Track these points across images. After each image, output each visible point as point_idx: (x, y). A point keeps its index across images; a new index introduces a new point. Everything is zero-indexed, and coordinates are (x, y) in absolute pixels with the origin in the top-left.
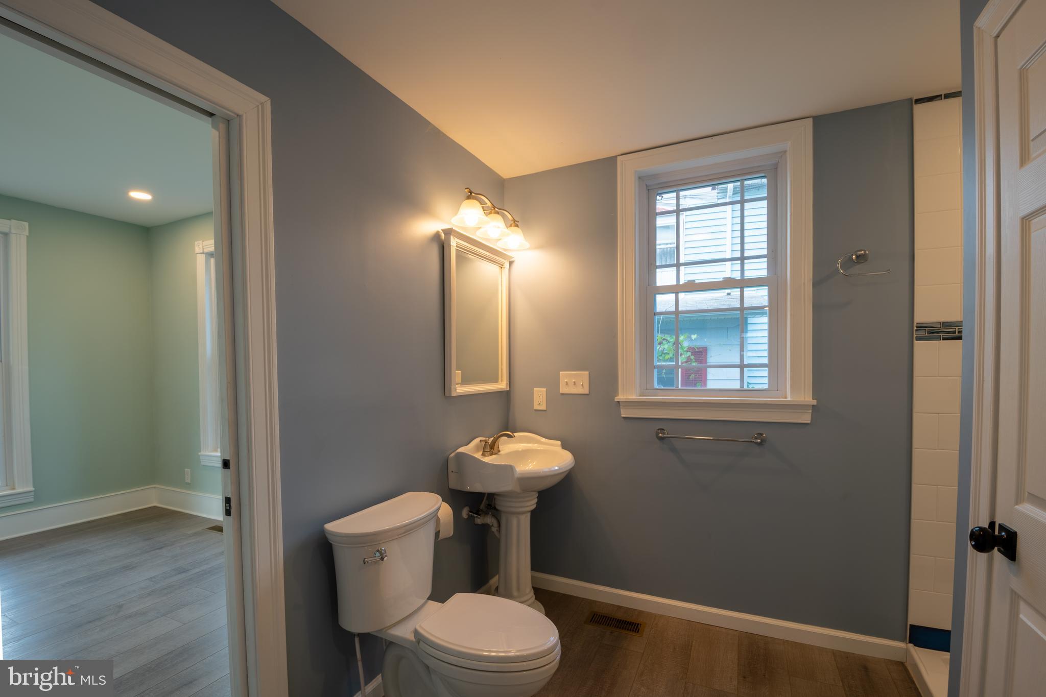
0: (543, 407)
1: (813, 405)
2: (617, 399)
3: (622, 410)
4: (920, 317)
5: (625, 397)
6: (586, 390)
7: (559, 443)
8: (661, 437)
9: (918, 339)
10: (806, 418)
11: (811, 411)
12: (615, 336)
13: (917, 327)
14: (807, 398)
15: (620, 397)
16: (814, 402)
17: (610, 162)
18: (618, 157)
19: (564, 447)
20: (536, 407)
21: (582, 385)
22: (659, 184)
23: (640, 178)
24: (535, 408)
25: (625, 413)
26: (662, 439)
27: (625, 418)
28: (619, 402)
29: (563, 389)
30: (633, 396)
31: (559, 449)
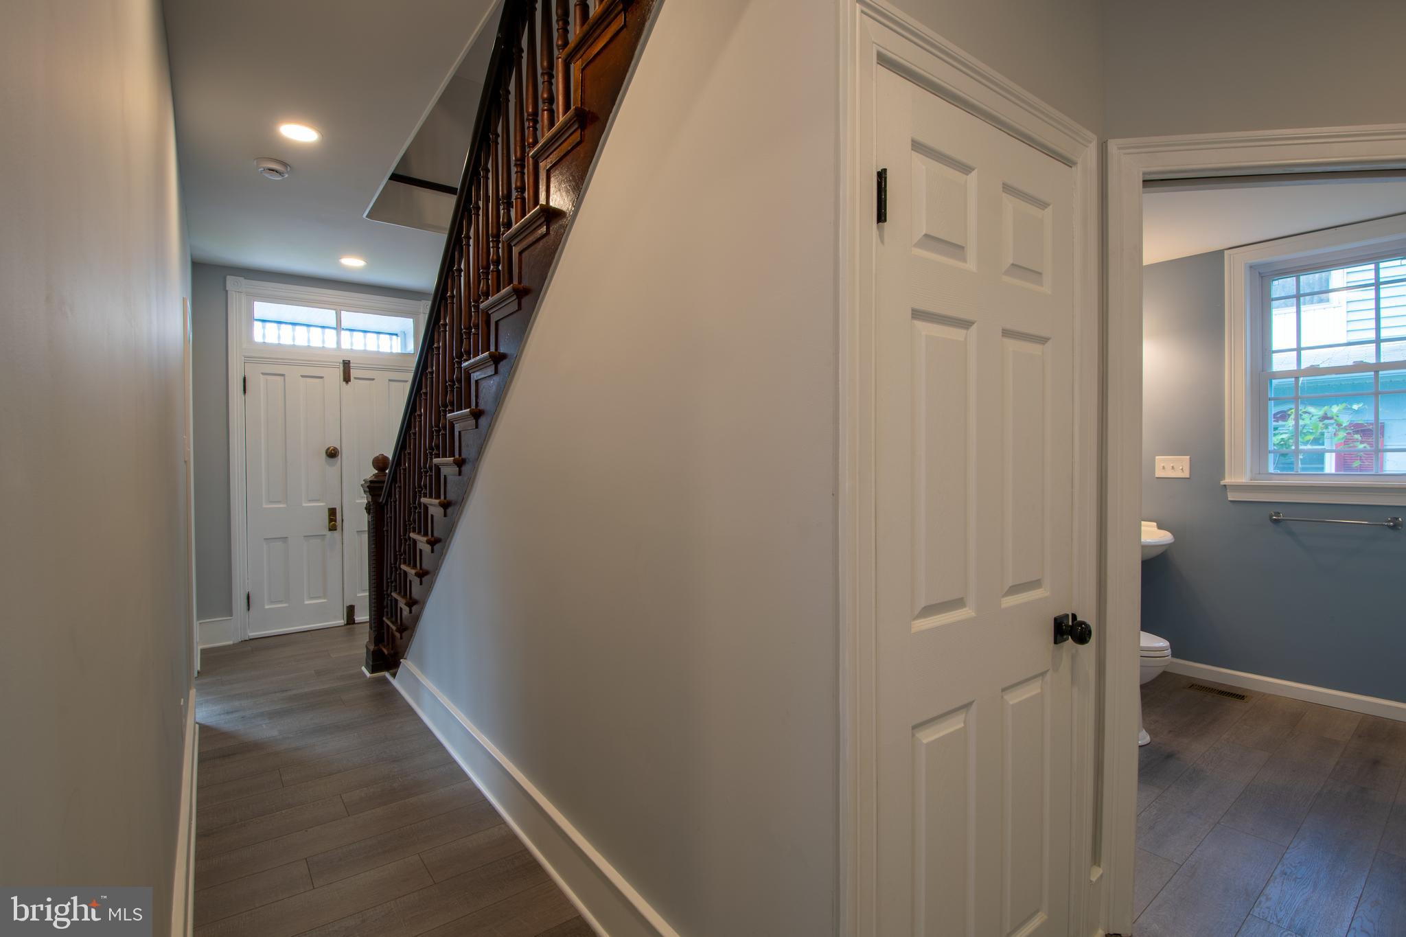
2: (1222, 483)
3: (1229, 494)
5: (1233, 481)
6: (1186, 474)
7: (1155, 524)
8: (1275, 520)
12: (1222, 422)
15: (1228, 480)
17: (1216, 257)
18: (1226, 251)
19: (1160, 527)
21: (1182, 469)
22: (1273, 271)
23: (1251, 267)
25: (1232, 497)
26: (1276, 521)
27: (1231, 501)
28: (1225, 485)
29: (1160, 473)
30: (1244, 479)
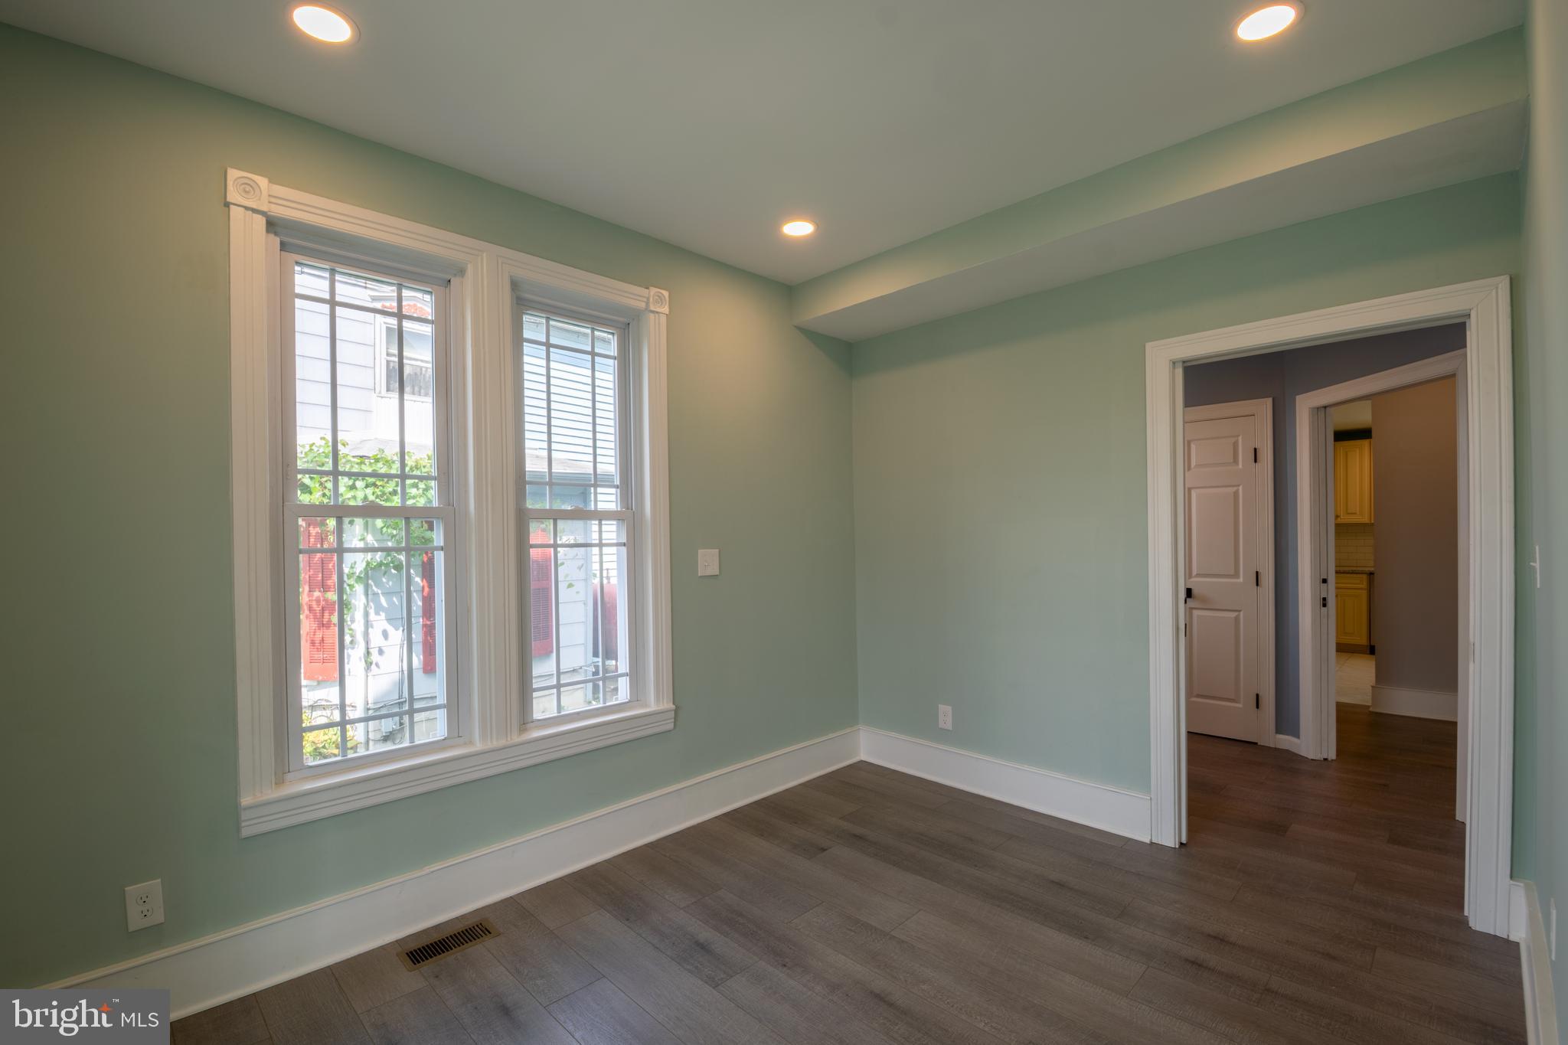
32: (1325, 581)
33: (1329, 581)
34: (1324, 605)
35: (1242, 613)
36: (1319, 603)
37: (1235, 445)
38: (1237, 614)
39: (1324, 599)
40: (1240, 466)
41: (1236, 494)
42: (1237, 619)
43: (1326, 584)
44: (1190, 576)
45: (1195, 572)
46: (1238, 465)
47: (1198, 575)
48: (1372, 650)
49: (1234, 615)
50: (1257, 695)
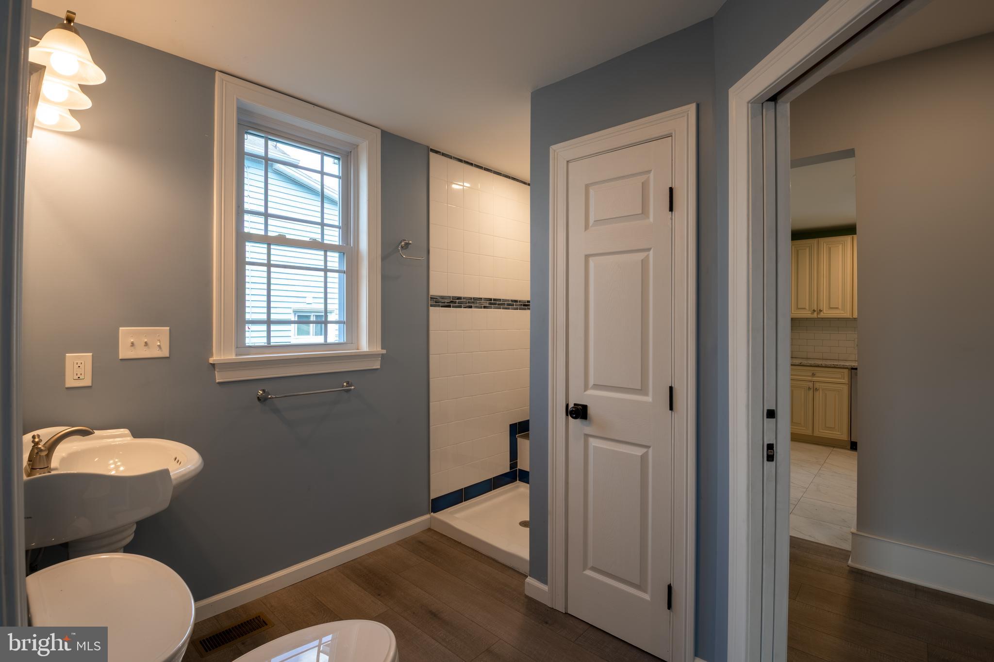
0: (87, 382)
1: (382, 354)
2: (211, 360)
3: (217, 374)
4: (435, 291)
5: (222, 358)
6: (165, 353)
7: (126, 431)
9: (432, 306)
10: (377, 365)
11: (380, 359)
13: (431, 298)
14: (378, 349)
15: (215, 358)
16: (384, 352)
18: (217, 72)
20: (70, 382)
21: (160, 345)
24: (68, 385)
25: (220, 377)
26: (263, 401)
27: (219, 383)
28: (213, 365)
29: (125, 352)
30: (229, 356)
31: (129, 439)
32: (771, 414)
33: (780, 413)
34: (770, 458)
35: (651, 450)
36: (760, 453)
37: (645, 186)
38: (644, 450)
39: (770, 447)
40: (651, 219)
41: (644, 263)
42: (644, 458)
43: (773, 420)
44: (586, 388)
45: (591, 382)
46: (648, 217)
47: (596, 387)
48: (854, 446)
49: (639, 452)
50: (670, 588)
